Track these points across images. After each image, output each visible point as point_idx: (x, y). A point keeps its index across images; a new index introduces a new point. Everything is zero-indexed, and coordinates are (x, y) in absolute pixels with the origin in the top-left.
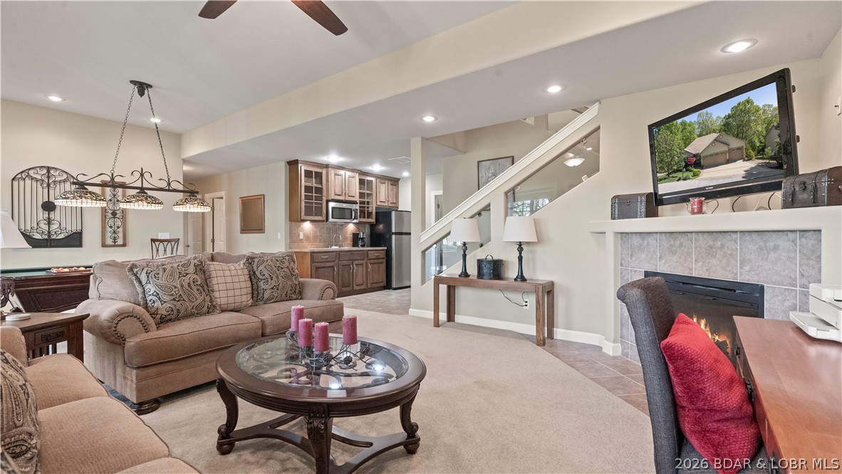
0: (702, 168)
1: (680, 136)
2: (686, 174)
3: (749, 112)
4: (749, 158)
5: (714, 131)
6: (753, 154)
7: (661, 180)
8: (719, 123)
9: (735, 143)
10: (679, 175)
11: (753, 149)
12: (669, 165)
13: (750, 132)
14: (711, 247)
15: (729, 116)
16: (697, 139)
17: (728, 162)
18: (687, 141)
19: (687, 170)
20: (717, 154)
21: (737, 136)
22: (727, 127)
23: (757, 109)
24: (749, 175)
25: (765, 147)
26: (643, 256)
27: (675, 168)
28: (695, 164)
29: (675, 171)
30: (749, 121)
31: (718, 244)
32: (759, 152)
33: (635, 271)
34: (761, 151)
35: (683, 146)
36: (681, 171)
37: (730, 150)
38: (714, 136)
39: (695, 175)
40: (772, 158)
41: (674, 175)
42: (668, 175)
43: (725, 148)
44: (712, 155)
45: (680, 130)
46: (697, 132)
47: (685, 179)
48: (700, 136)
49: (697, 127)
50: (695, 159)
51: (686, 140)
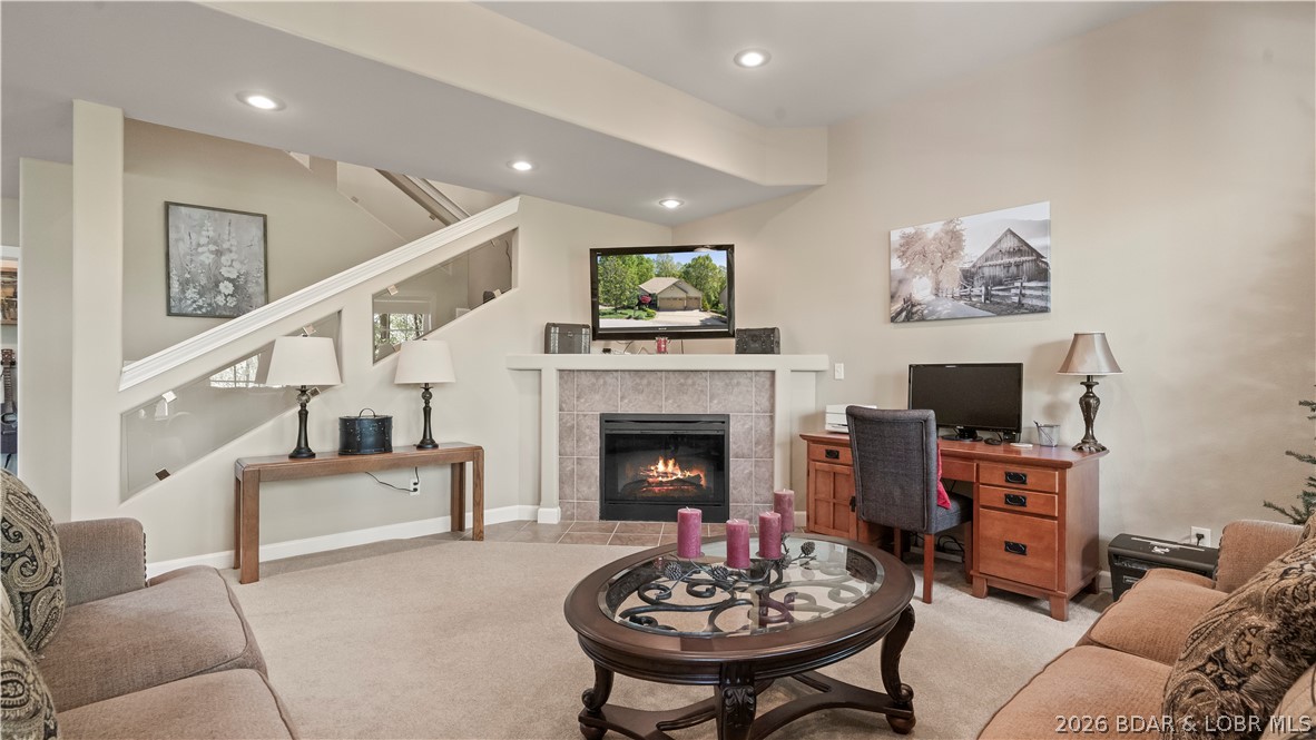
0: (658, 309)
1: (634, 269)
2: (638, 313)
3: (707, 268)
4: (705, 311)
5: (674, 276)
6: (708, 306)
7: (604, 314)
8: (678, 270)
9: (694, 293)
10: (630, 312)
11: (709, 303)
12: (618, 299)
13: (707, 286)
14: (682, 385)
15: (690, 266)
16: (655, 279)
17: (685, 309)
18: (643, 278)
19: (640, 309)
20: (675, 299)
21: (696, 287)
22: (686, 275)
23: (715, 268)
24: (704, 324)
25: (718, 302)
26: (597, 397)
27: (625, 303)
28: (651, 303)
29: (624, 308)
30: (707, 275)
31: (690, 381)
32: (713, 306)
33: (585, 416)
34: (715, 305)
35: (637, 282)
36: (633, 308)
37: (689, 298)
38: (674, 280)
39: (650, 316)
40: (724, 313)
41: (623, 311)
42: (616, 309)
43: (683, 295)
44: (668, 299)
45: (636, 263)
46: (656, 271)
47: (636, 318)
48: (658, 276)
49: (655, 265)
50: (649, 299)
51: (642, 276)
